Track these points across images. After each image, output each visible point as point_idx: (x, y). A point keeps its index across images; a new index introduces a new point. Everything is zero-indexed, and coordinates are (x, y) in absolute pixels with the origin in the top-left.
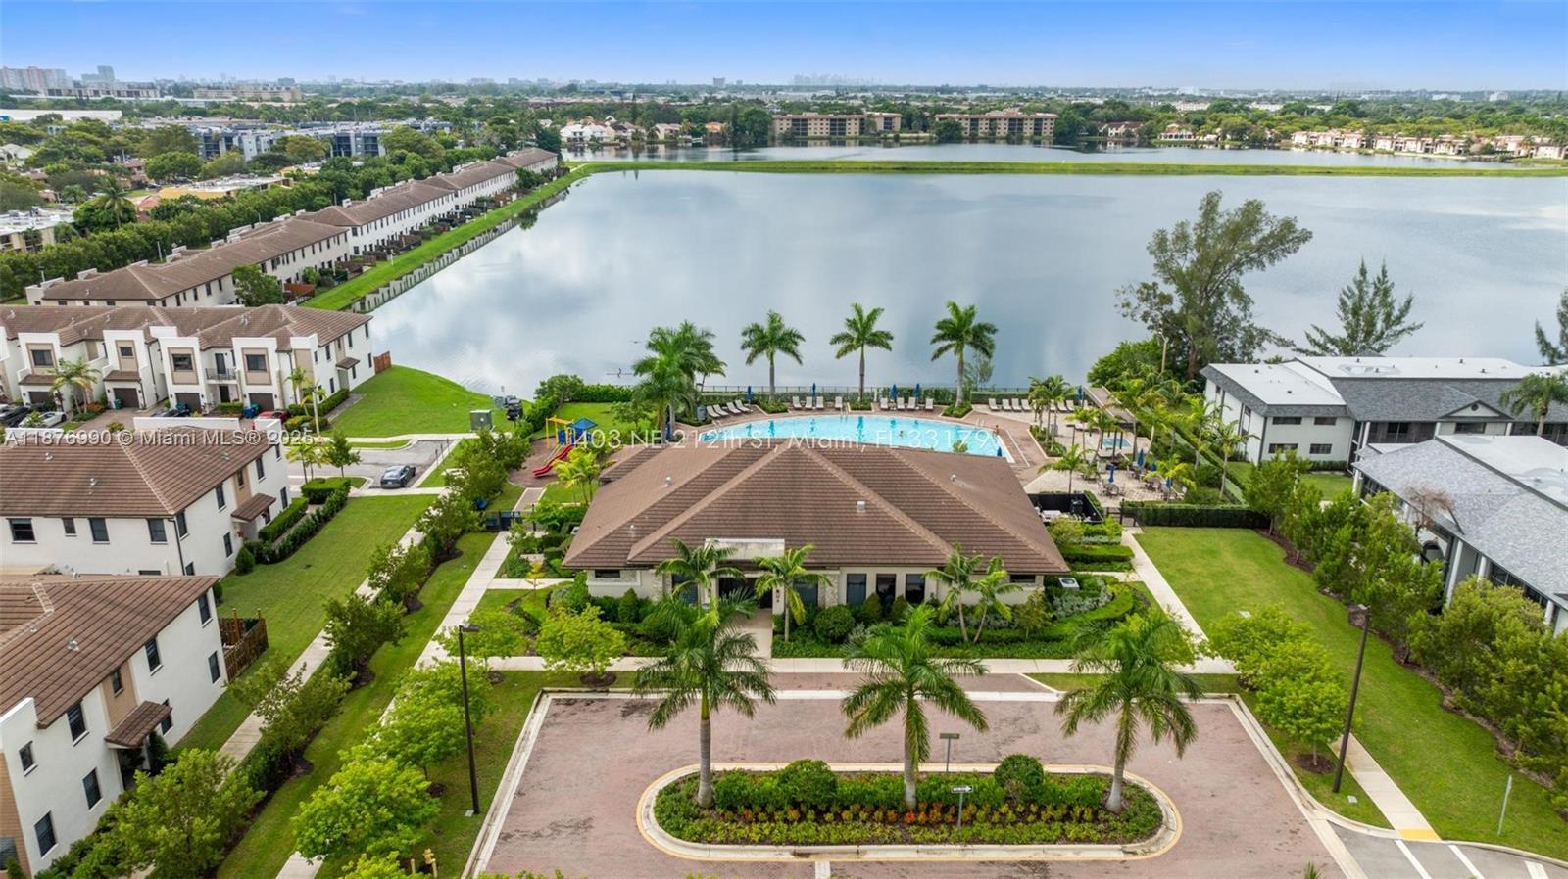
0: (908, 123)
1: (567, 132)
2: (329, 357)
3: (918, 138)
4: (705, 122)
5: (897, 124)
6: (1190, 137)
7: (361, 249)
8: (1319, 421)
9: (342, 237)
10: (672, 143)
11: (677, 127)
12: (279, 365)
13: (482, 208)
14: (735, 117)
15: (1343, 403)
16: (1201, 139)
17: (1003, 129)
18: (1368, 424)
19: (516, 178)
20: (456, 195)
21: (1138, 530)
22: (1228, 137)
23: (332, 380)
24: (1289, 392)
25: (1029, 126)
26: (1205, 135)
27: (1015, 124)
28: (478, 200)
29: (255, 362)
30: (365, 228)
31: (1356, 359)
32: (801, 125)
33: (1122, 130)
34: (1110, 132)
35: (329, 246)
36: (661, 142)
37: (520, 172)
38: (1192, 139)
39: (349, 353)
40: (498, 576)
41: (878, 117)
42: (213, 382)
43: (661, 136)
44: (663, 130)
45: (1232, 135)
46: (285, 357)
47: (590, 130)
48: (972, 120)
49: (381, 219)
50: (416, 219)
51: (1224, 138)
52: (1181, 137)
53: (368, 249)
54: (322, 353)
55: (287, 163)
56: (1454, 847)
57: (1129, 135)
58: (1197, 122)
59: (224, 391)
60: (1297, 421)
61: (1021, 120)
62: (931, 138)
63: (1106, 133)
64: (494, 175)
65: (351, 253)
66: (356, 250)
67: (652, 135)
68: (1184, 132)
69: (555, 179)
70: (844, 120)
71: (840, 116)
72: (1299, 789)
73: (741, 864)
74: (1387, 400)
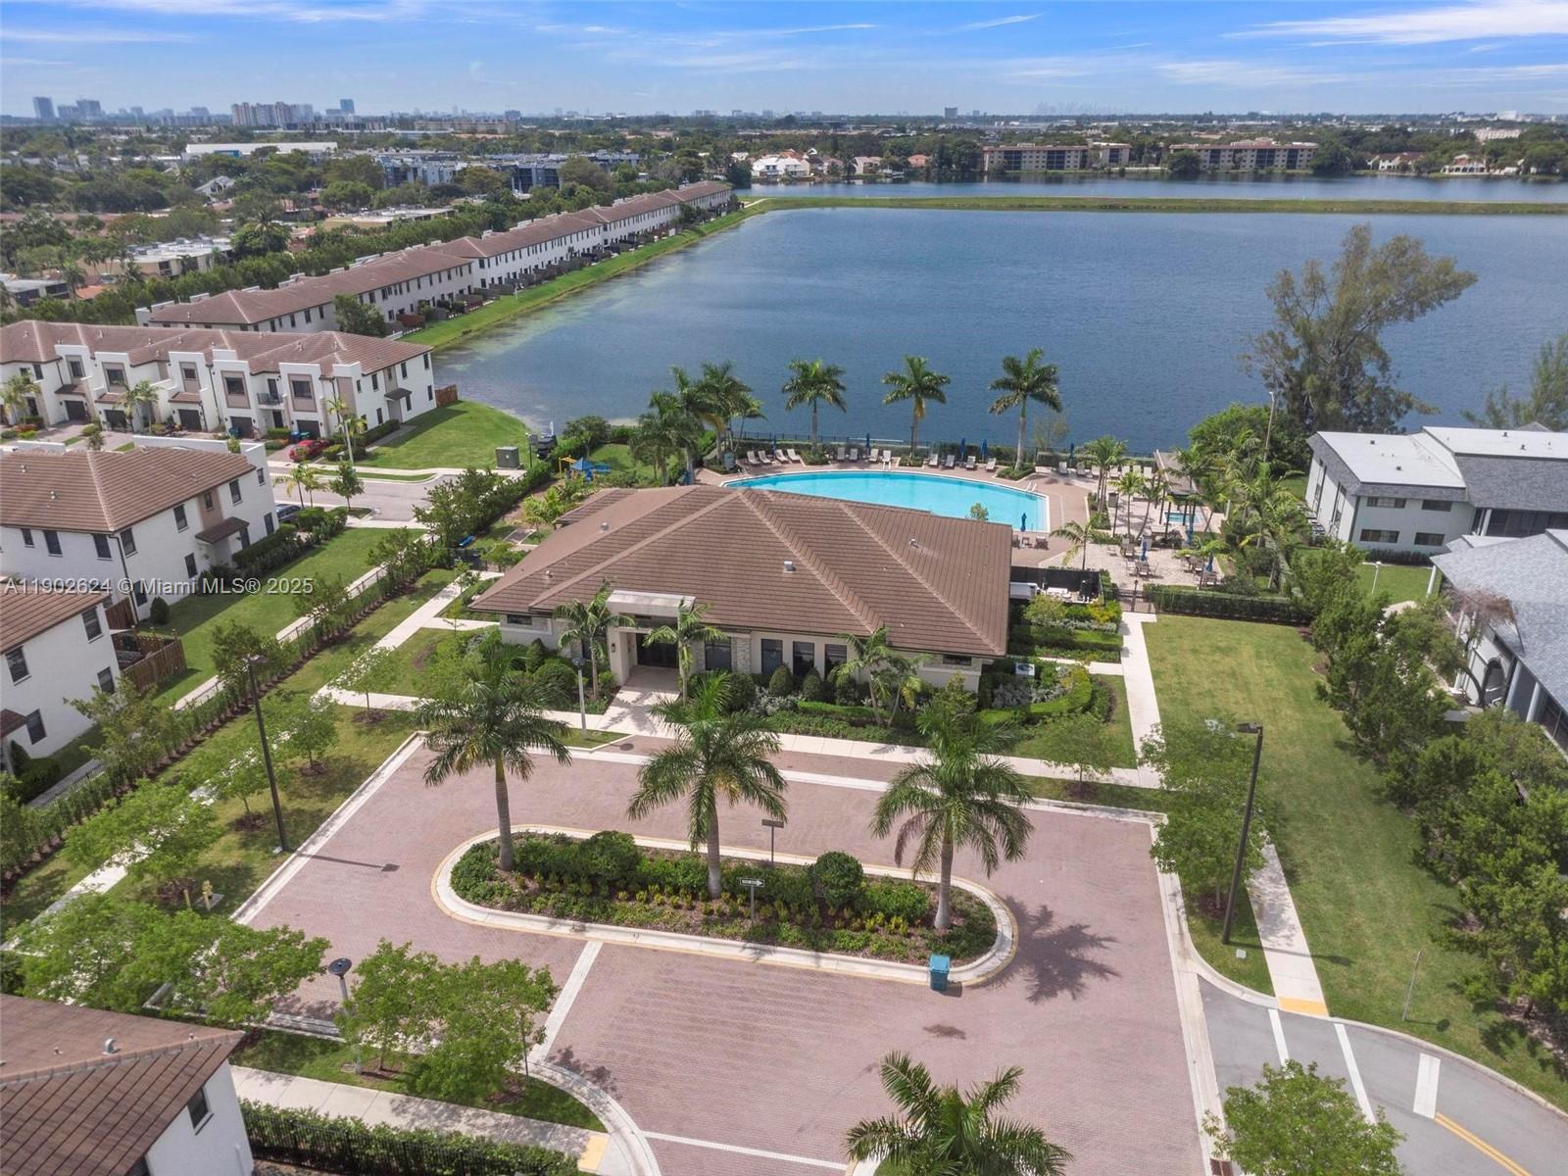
0: (1137, 156)
1: (758, 167)
2: (376, 386)
3: (1147, 172)
4: (910, 154)
5: (1125, 155)
6: (1482, 170)
7: (488, 282)
8: (1428, 505)
9: (465, 270)
10: (871, 178)
11: (876, 160)
12: (322, 392)
13: (632, 243)
14: (942, 149)
15: (1462, 485)
16: (1497, 172)
17: (1249, 163)
18: (1489, 513)
19: (678, 213)
20: (605, 229)
21: (1152, 618)
22: (1533, 170)
23: (379, 411)
24: (1399, 469)
25: (1281, 158)
26: (1502, 167)
27: (1265, 156)
28: (631, 235)
29: (301, 388)
30: (493, 260)
31: (1502, 432)
32: (1014, 159)
33: (1397, 161)
34: (1381, 164)
35: (449, 277)
36: (859, 177)
37: (682, 206)
38: (1485, 173)
39: (402, 384)
40: (440, 615)
41: (1104, 148)
42: (264, 407)
43: (859, 170)
44: (861, 164)
45: (1538, 167)
46: (328, 385)
47: (783, 163)
48: (1213, 151)
49: (513, 252)
50: (554, 253)
51: (1527, 170)
52: (1471, 170)
53: (496, 282)
54: (367, 383)
55: (460, 194)
56: (1340, 1026)
57: (1404, 168)
58: (1496, 153)
59: (277, 415)
60: (1400, 503)
61: (1273, 151)
62: (1162, 171)
63: (1376, 166)
64: (652, 210)
65: (479, 285)
66: (483, 282)
67: (851, 169)
68: (1475, 165)
69: (724, 214)
70: (1063, 152)
71: (1060, 148)
72: (1181, 934)
73: (512, 933)
74: (1524, 485)
